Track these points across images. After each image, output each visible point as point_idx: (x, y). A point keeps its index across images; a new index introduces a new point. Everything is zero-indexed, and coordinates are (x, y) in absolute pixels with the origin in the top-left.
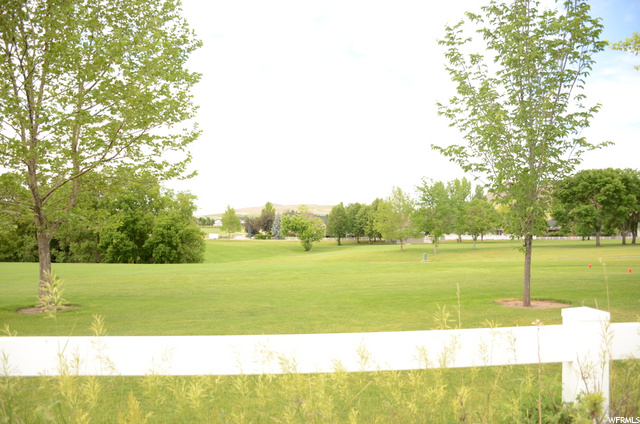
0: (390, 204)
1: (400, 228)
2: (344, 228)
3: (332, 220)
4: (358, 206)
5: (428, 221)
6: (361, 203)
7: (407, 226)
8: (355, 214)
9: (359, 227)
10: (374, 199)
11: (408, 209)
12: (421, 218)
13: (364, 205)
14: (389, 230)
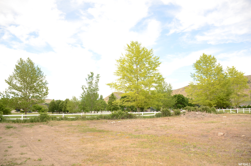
0: (72, 101)
1: (75, 109)
2: (55, 109)
3: (50, 106)
4: (60, 101)
5: (83, 107)
6: (61, 100)
7: (77, 108)
8: (59, 104)
9: (60, 108)
10: (66, 99)
11: (77, 103)
12: (81, 106)
13: (62, 101)
14: (71, 110)
